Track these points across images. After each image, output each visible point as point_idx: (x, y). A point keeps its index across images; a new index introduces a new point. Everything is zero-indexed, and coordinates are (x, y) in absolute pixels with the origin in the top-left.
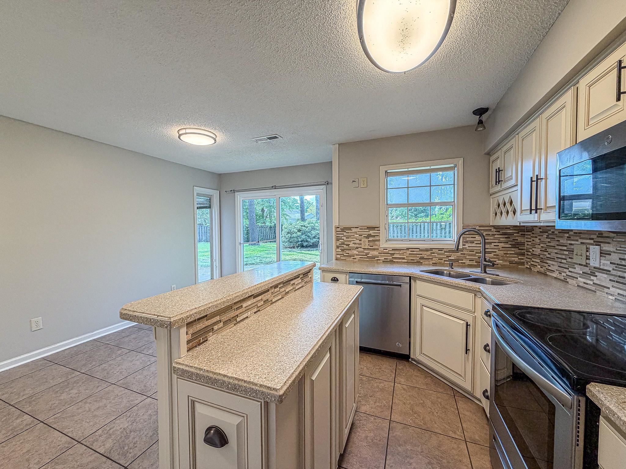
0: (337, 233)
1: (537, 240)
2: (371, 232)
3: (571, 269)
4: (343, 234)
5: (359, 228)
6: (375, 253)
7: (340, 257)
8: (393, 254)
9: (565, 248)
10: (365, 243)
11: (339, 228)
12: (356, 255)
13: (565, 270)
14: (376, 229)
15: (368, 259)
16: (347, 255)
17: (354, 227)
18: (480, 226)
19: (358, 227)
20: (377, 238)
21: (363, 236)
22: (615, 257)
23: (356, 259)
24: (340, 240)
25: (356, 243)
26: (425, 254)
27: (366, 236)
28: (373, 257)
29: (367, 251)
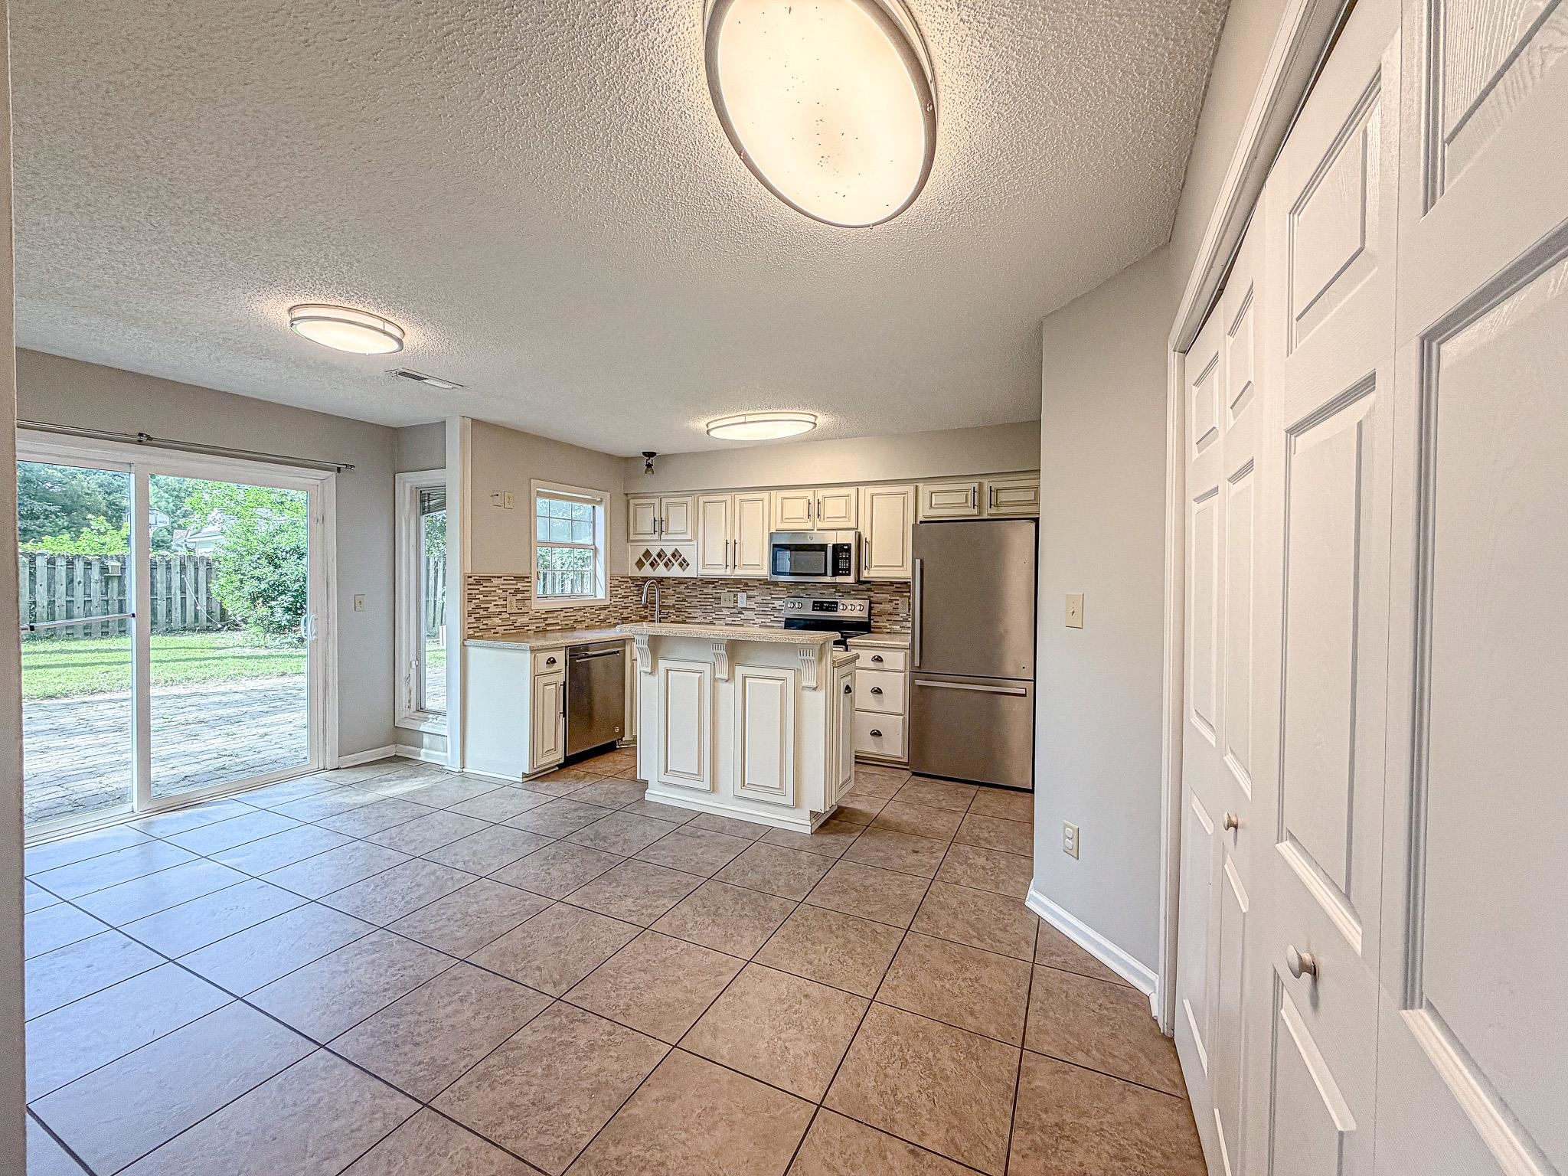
0: (470, 587)
1: (671, 591)
2: (519, 585)
3: (716, 613)
4: (478, 589)
5: (503, 578)
6: (525, 620)
7: (472, 633)
8: (546, 619)
10: (513, 605)
11: (471, 577)
12: (499, 626)
13: (711, 614)
14: (526, 580)
15: (515, 631)
16: (485, 627)
17: (495, 577)
18: (622, 578)
19: (501, 577)
20: (527, 595)
21: (509, 591)
22: (758, 599)
23: (497, 633)
24: (474, 601)
25: (498, 605)
26: (579, 615)
27: (512, 591)
28: (522, 627)
29: (515, 618)
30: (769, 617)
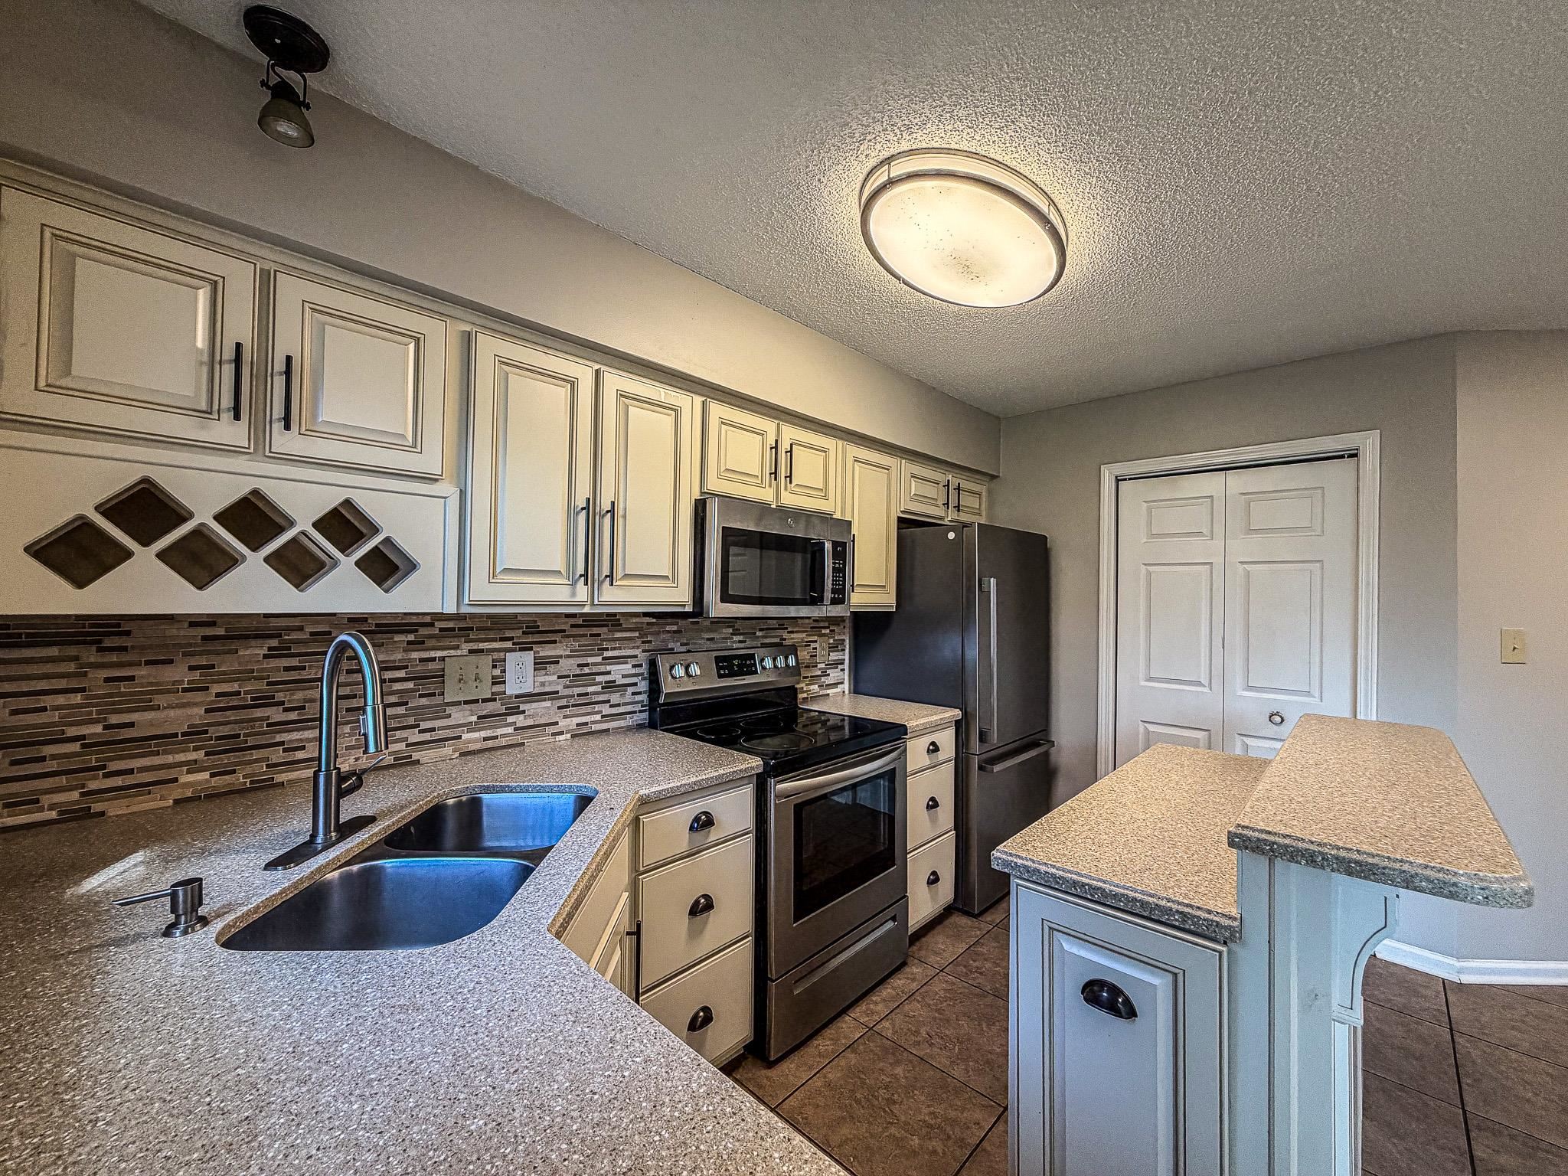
9: (401, 674)
30: (597, 708)
